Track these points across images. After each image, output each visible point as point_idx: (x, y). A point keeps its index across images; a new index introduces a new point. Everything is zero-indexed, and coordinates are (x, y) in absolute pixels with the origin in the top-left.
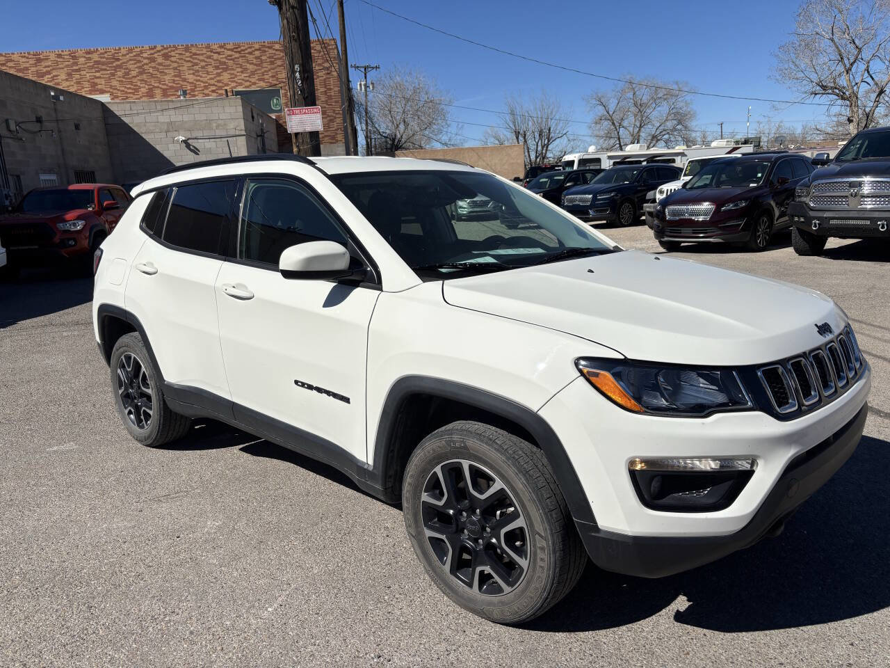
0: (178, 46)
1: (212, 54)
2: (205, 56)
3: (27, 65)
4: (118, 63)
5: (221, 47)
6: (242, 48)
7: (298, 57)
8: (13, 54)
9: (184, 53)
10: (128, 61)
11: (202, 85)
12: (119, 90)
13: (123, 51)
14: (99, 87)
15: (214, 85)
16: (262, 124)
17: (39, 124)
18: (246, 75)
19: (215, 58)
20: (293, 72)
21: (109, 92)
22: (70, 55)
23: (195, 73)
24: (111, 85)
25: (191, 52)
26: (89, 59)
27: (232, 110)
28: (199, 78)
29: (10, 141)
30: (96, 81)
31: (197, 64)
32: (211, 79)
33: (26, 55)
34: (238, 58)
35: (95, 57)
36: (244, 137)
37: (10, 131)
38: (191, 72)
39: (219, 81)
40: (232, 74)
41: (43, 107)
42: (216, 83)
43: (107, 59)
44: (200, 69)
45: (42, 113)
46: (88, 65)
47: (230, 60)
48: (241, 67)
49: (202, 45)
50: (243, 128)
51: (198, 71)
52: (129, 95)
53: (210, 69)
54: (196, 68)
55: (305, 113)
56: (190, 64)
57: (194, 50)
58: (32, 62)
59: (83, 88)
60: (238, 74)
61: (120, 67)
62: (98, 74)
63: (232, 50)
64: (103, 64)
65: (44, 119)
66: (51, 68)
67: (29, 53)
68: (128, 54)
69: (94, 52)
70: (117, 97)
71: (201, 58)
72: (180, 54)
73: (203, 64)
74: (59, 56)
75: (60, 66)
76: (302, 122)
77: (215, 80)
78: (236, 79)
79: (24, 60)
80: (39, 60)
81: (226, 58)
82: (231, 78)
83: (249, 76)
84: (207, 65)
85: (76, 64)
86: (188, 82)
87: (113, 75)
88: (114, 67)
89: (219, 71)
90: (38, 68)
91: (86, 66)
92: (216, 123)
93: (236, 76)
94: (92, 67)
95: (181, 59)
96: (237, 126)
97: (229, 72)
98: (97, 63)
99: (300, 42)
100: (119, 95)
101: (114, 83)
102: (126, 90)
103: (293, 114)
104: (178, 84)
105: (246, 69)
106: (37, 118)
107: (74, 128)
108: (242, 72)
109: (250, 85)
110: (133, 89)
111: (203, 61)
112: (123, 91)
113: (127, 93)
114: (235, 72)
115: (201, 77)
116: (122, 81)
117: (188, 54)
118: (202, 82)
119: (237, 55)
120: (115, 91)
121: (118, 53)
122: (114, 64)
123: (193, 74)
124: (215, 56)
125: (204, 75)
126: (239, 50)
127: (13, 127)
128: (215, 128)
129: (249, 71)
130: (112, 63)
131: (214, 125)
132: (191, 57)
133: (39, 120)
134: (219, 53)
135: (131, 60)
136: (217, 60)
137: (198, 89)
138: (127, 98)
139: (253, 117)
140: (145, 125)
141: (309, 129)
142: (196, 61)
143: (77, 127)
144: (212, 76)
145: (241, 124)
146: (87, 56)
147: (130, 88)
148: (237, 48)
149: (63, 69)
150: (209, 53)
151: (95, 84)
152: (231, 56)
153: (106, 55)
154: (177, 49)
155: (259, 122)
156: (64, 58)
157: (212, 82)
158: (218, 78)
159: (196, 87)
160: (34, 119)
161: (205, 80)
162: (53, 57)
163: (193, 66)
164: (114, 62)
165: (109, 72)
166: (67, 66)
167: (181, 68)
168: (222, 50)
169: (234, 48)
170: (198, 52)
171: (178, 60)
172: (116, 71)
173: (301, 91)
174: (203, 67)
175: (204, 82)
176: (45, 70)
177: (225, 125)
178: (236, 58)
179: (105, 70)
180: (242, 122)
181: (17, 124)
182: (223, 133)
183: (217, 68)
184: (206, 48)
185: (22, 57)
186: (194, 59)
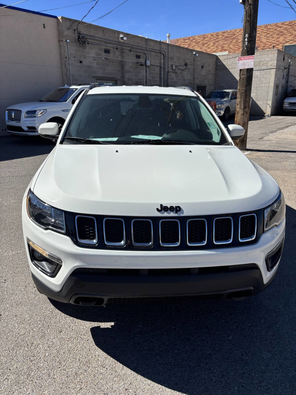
0: (262, 25)
1: (277, 28)
2: (274, 29)
3: (200, 40)
4: (234, 36)
5: (282, 24)
6: (293, 23)
7: (248, 30)
8: (196, 36)
9: (264, 29)
10: (239, 35)
11: (269, 43)
12: (232, 49)
13: (238, 31)
14: (225, 48)
15: (275, 43)
16: (290, 62)
17: (186, 66)
18: (291, 37)
19: (278, 30)
20: (245, 38)
21: (228, 50)
22: (216, 35)
23: (268, 38)
24: (230, 47)
25: (267, 28)
26: (223, 36)
27: (272, 56)
28: (268, 40)
29: (172, 74)
30: (224, 45)
31: (269, 34)
32: (274, 40)
33: (200, 36)
34: (290, 29)
35: (226, 35)
36: (275, 69)
37: (173, 69)
38: (265, 38)
39: (277, 41)
40: (284, 37)
41: (188, 59)
42: (276, 43)
43: (231, 35)
44: (270, 36)
45: (188, 62)
46: (222, 38)
47: (286, 30)
48: (290, 33)
49: (273, 24)
50: (275, 64)
51: (269, 37)
52: (236, 51)
53: (275, 35)
54: (268, 35)
55: (246, 59)
56: (266, 34)
57: (269, 27)
58: (202, 39)
59: (218, 49)
60: (288, 37)
61: (235, 38)
62: (225, 42)
63: (287, 25)
64: (229, 37)
65: (188, 64)
66: (208, 41)
67: (201, 35)
68: (239, 32)
69: (226, 32)
70: (230, 52)
71: (271, 30)
72: (262, 30)
73: (272, 33)
74: (212, 35)
75: (212, 40)
76: (243, 64)
77: (276, 41)
78: (286, 40)
79: (199, 38)
80: (204, 38)
81: (284, 29)
82: (284, 39)
83: (293, 38)
84: (273, 34)
85: (217, 38)
86: (263, 43)
87: (231, 42)
88: (232, 38)
89: (279, 36)
90: (204, 41)
91: (221, 39)
92: (263, 63)
93: (287, 38)
94: (223, 40)
95: (262, 32)
96: (273, 64)
97: (283, 36)
98: (226, 37)
99: (250, 23)
100: (232, 51)
101: (231, 46)
102: (235, 49)
103: (241, 60)
104: (258, 44)
105: (292, 34)
106: (185, 64)
107: (201, 68)
108: (290, 36)
109: (293, 42)
110: (238, 48)
111: (272, 32)
112: (234, 49)
113: (235, 50)
114: (286, 36)
115: (270, 40)
116: (234, 45)
117: (266, 29)
118: (269, 42)
119: (290, 27)
120: (230, 50)
121: (235, 32)
122: (233, 37)
123: (266, 39)
124: (279, 29)
125: (271, 39)
126: (291, 24)
127: (174, 68)
128: (262, 65)
129: (294, 35)
130: (232, 37)
131: (262, 64)
132: (267, 30)
133: (186, 65)
134: (280, 27)
135: (240, 34)
136: (279, 31)
137: (267, 46)
138: (235, 52)
139: (284, 59)
140: (231, 65)
141: (247, 67)
142: (269, 32)
143: (202, 67)
144: (275, 39)
145: (275, 63)
146: (223, 34)
147: (237, 48)
148: (290, 24)
149: (212, 41)
150: (276, 28)
151: (223, 47)
152: (286, 28)
153: (230, 33)
154: (261, 27)
155: (288, 61)
156: (214, 36)
157: (274, 42)
158: (277, 40)
159: (266, 45)
160: (184, 64)
161: (271, 41)
162: (209, 36)
163: (267, 35)
164: (233, 36)
165: (230, 41)
166: (214, 40)
167: (261, 36)
168: (283, 25)
169: (289, 24)
170: (271, 28)
171: (260, 33)
172: (233, 40)
173: (246, 48)
174: (271, 35)
175: (270, 42)
176: (206, 42)
177: (267, 63)
178: (288, 29)
179: (229, 40)
180: (275, 62)
181: (176, 66)
182: (265, 68)
183: (278, 35)
184: (275, 25)
185: (199, 37)
186: (268, 31)
